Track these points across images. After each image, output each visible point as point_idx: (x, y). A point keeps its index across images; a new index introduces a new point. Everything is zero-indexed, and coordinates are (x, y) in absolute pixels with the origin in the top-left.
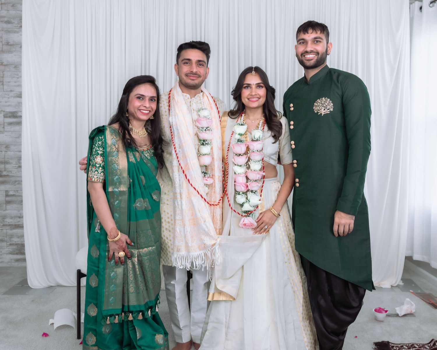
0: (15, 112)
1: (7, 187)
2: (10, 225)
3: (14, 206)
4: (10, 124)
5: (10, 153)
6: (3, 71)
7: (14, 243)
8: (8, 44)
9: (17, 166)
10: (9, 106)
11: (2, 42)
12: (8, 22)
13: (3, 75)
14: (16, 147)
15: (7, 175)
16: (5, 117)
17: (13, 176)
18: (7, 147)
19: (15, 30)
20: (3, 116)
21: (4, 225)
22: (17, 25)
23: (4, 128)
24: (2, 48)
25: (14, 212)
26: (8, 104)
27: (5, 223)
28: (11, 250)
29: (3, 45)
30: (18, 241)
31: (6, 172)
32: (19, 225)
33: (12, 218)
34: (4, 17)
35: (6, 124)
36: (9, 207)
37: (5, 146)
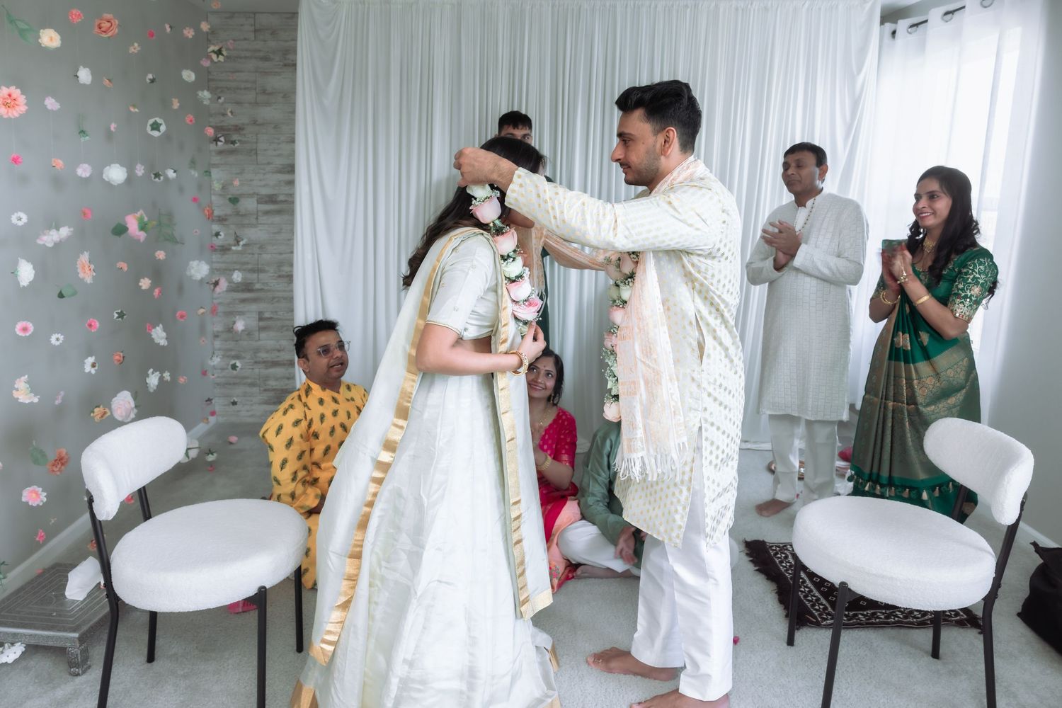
0: (275, 195)
1: (262, 306)
2: (264, 362)
3: (272, 334)
4: (267, 213)
5: (265, 256)
6: (257, 134)
7: (270, 387)
8: (264, 92)
9: (276, 275)
10: (264, 186)
11: (255, 89)
12: (266, 59)
13: (257, 139)
14: (275, 247)
15: (262, 289)
16: (259, 202)
17: (269, 291)
18: (262, 247)
19: (277, 70)
20: (256, 202)
21: (256, 362)
22: (278, 63)
23: (257, 218)
24: (256, 98)
25: (271, 344)
26: (263, 183)
27: (258, 360)
28: (266, 398)
29: (257, 94)
30: (276, 385)
31: (259, 285)
32: (278, 361)
33: (267, 351)
34: (260, 51)
35: (260, 214)
36: (263, 335)
37: (258, 246)
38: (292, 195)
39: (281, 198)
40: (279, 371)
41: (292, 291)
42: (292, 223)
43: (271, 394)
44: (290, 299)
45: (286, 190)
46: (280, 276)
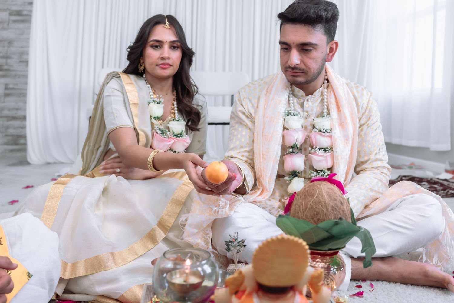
0: (21, 10)
1: (8, 80)
2: (6, 117)
3: (13, 98)
4: (15, 21)
5: (13, 49)
7: (10, 134)
14: (18, 43)
15: (8, 70)
16: (11, 14)
17: (13, 70)
18: (10, 43)
20: (8, 14)
23: (8, 25)
25: (12, 105)
26: (14, 3)
27: (2, 115)
28: (6, 141)
30: (13, 132)
31: (7, 66)
33: (9, 110)
35: (10, 22)
36: (7, 99)
37: (8, 42)
38: (31, 11)
39: (25, 13)
40: (16, 123)
41: (27, 71)
42: (29, 28)
43: (10, 138)
44: (26, 76)
45: (28, 8)
46: (21, 62)
